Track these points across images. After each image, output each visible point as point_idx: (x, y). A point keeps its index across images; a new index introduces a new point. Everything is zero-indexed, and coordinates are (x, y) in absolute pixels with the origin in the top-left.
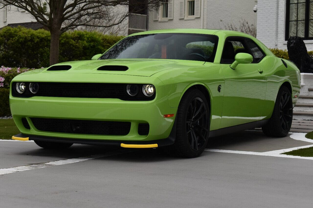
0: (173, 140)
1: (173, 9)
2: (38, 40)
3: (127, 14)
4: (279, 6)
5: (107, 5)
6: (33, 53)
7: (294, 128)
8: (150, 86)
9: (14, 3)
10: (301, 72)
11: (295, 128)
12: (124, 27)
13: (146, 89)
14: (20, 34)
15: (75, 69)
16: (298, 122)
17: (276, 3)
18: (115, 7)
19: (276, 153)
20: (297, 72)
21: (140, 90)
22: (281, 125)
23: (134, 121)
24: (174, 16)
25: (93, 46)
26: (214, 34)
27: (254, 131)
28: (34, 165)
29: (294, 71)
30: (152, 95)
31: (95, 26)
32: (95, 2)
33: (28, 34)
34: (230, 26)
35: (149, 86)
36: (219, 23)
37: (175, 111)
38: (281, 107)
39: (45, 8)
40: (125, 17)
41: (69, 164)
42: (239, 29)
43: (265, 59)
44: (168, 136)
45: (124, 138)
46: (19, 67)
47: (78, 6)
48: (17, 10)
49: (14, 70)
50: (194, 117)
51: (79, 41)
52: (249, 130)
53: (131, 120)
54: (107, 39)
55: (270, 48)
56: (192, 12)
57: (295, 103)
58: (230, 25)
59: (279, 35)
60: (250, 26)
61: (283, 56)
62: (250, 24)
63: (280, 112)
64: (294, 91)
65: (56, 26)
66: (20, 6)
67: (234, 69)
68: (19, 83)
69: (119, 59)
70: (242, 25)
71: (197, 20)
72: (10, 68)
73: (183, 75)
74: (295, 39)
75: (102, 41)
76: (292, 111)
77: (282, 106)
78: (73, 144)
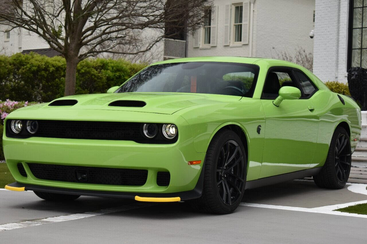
0: (200, 192)
1: (216, 34)
2: (53, 68)
3: (157, 39)
4: (341, 31)
5: (133, 29)
6: (47, 84)
7: (353, 178)
8: (172, 126)
9: (23, 25)
10: (362, 110)
11: (355, 178)
12: (158, 54)
13: (167, 130)
14: (32, 61)
15: (82, 104)
16: (359, 170)
17: (336, 27)
18: (143, 30)
19: (328, 210)
20: (358, 109)
21: (160, 130)
22: (337, 174)
23: (152, 169)
24: (218, 43)
25: (118, 77)
26: (254, 64)
27: (305, 181)
28: (27, 222)
29: (354, 110)
30: (174, 137)
31: (124, 53)
32: (118, 25)
33: (42, 62)
34: (284, 55)
35: (170, 126)
36: (271, 51)
37: (202, 157)
38: (337, 152)
39: (60, 31)
40: (155, 43)
41: (72, 220)
42: (294, 58)
43: (317, 94)
44: (193, 188)
45: (138, 189)
46: (27, 101)
47: (99, 29)
48: (28, 33)
49: (21, 105)
50: (227, 164)
51: (101, 71)
52: (299, 180)
53: (148, 168)
54: (136, 68)
55: (329, 81)
56: (239, 37)
57: (355, 147)
58: (284, 53)
59: (339, 65)
60: (307, 55)
61: (344, 90)
62: (307, 52)
63: (336, 158)
64: (353, 132)
65: (73, 52)
66: (31, 29)
67: (277, 106)
68: (14, 121)
69: (138, 93)
70: (298, 54)
71: (244, 47)
72: (17, 102)
73: (217, 113)
74: (357, 70)
75: (129, 71)
76: (350, 156)
77: (339, 152)
78: (80, 196)
